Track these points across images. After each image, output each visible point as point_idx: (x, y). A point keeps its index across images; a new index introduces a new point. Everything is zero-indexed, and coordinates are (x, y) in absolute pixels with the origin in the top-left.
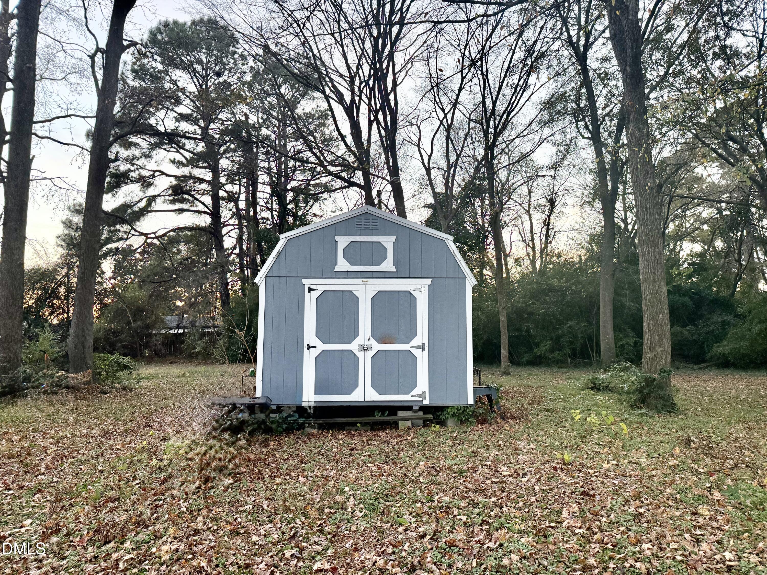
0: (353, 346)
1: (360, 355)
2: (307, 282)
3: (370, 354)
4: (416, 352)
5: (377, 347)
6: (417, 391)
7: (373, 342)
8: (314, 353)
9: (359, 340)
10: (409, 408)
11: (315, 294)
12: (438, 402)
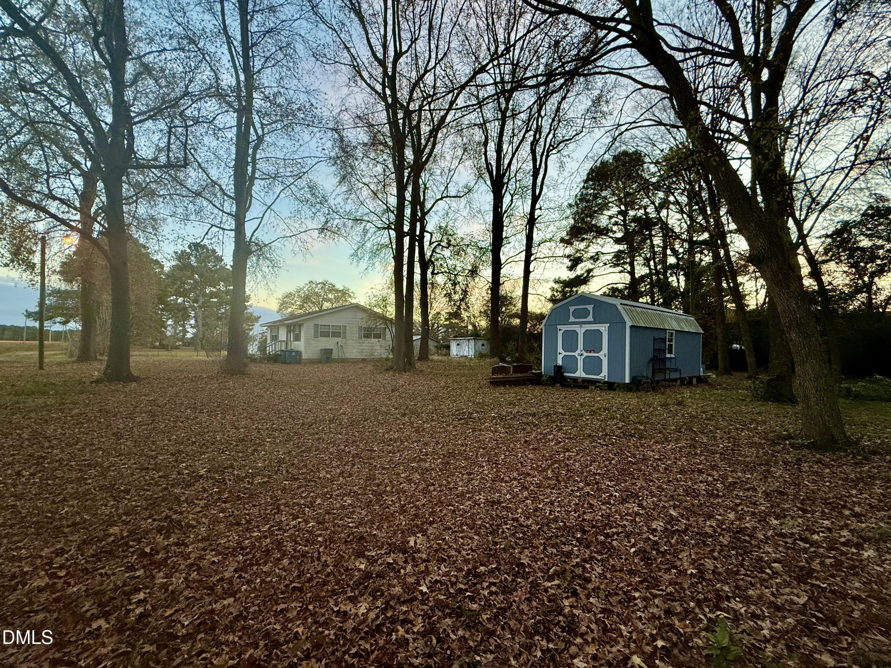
0: (576, 354)
1: (579, 357)
2: (559, 327)
3: (583, 357)
4: (602, 357)
5: (585, 354)
6: (602, 375)
7: (584, 352)
8: (562, 356)
9: (578, 351)
10: (599, 382)
11: (562, 332)
12: (612, 380)
